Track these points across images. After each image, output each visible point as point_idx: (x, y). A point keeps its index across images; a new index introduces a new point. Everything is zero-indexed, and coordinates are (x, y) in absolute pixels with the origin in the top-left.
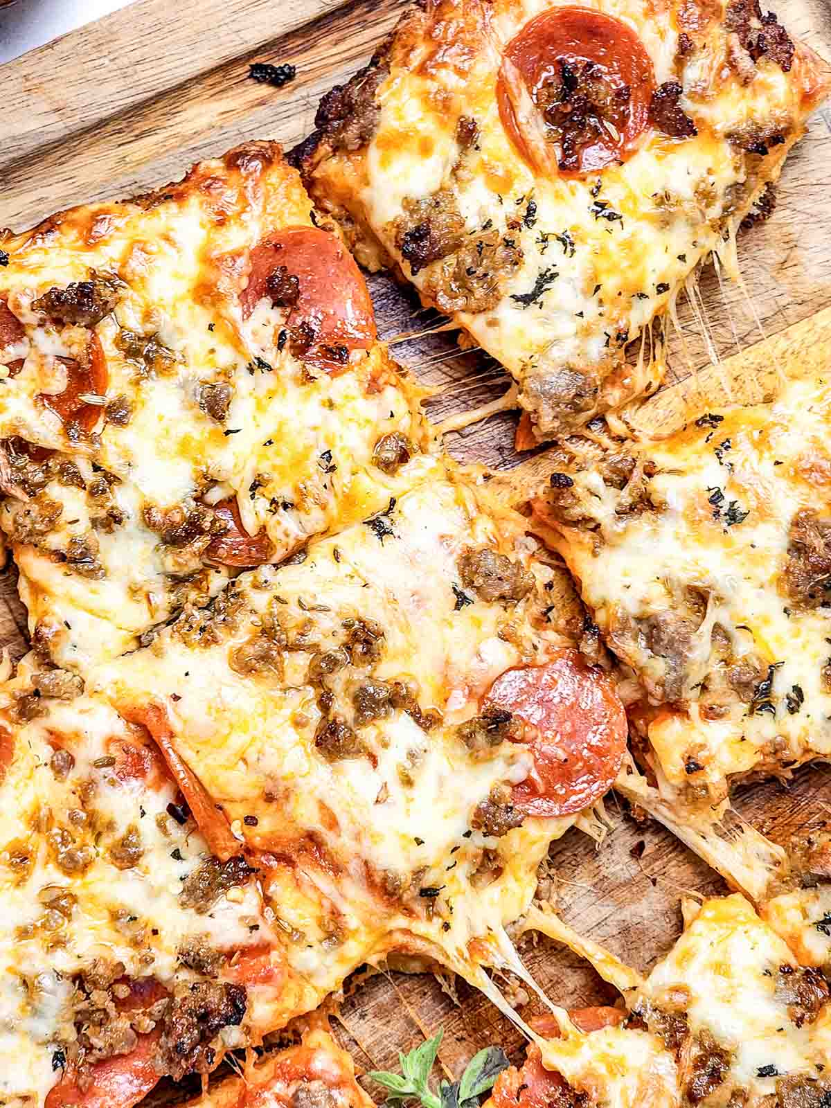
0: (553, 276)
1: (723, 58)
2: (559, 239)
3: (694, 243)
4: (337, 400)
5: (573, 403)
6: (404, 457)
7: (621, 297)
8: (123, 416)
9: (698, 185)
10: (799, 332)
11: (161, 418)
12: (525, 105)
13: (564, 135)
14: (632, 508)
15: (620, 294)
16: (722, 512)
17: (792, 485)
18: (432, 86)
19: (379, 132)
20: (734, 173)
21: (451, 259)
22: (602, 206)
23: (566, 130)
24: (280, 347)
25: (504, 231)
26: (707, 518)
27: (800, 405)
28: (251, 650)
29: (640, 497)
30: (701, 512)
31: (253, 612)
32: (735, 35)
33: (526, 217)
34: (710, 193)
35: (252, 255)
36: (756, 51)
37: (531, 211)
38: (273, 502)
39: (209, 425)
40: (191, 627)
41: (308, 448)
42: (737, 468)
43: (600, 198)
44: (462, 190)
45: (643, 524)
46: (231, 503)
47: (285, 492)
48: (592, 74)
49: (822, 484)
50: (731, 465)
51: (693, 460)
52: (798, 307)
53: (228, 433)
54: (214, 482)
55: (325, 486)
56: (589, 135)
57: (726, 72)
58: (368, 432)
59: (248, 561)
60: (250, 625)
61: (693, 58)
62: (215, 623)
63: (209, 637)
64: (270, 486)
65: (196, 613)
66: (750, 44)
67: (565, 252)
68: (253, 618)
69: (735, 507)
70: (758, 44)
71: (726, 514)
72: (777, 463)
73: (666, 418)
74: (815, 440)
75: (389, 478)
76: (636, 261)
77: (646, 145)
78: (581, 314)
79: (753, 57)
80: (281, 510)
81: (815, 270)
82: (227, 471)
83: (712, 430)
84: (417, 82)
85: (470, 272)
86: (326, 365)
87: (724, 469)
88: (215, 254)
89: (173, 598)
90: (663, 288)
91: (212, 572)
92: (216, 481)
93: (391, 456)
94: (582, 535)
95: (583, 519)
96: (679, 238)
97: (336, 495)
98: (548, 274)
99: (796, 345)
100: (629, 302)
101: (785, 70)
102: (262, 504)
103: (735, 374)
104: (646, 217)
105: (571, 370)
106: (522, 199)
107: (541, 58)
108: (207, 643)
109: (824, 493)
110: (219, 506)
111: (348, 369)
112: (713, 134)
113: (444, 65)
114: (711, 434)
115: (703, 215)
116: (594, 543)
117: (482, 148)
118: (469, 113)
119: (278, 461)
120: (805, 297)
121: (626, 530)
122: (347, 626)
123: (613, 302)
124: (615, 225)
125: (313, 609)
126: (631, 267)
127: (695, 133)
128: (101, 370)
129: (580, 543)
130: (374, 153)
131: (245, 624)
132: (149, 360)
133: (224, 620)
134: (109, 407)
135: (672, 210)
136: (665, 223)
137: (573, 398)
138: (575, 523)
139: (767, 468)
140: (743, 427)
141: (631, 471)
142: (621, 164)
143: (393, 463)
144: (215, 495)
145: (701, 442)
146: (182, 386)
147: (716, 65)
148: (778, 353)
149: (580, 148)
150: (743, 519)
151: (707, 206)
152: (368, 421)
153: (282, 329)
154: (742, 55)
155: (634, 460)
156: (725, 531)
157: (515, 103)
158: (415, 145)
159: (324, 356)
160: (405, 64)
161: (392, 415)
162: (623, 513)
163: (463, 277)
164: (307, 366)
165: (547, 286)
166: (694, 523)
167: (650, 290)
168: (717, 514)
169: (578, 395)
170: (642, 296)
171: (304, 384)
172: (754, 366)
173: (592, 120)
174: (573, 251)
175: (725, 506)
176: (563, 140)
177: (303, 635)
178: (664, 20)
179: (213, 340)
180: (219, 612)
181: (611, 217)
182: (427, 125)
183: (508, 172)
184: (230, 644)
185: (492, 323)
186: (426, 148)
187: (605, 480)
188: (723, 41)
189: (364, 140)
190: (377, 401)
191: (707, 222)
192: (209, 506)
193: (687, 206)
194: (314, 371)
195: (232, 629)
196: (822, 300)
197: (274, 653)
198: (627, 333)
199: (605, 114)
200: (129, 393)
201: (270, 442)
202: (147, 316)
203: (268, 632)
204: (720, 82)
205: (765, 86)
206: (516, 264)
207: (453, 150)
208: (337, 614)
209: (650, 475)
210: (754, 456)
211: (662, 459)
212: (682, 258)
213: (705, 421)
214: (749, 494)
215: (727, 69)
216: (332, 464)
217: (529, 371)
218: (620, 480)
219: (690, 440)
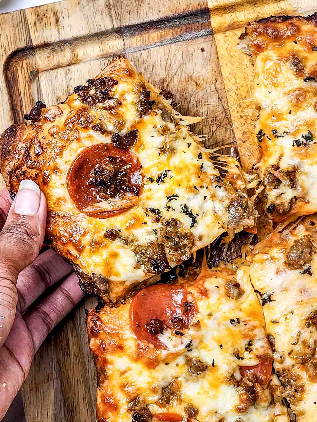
0: (186, 207)
1: (106, 112)
2: (170, 201)
3: (184, 139)
4: (209, 312)
5: (244, 209)
6: (237, 285)
7: (201, 177)
8: (194, 410)
9: (159, 133)
10: (229, 85)
11: (199, 393)
12: (105, 205)
13: (123, 190)
14: (291, 180)
15: (199, 177)
16: (305, 142)
17: (302, 109)
18: (88, 248)
19: (104, 275)
20: (158, 116)
21: (167, 250)
22: (159, 178)
23: (121, 189)
24: (182, 335)
25: (159, 225)
26: (307, 150)
27: (266, 96)
28: (311, 372)
29: (288, 175)
30: (303, 151)
31: (293, 366)
32: (98, 104)
33: (155, 213)
34: (164, 128)
35: (139, 339)
36: (107, 96)
37: (153, 211)
38: (246, 349)
39: (207, 372)
40: (294, 396)
41: (228, 329)
42: (286, 130)
43: (156, 179)
44: (137, 241)
45: (301, 179)
46: (242, 369)
47: (243, 343)
48: (100, 172)
49: (306, 96)
50: (284, 132)
51: (277, 148)
52: (218, 82)
53: (213, 365)
54: (232, 376)
55: (245, 325)
56: (126, 179)
57: (113, 111)
58: (224, 300)
59: (270, 367)
60: (299, 369)
61: (104, 125)
62: (294, 385)
63: (300, 389)
64: (240, 350)
65: (287, 392)
66: (103, 98)
67: (176, 200)
68: (296, 367)
69: (304, 136)
70: (104, 94)
71: (307, 141)
72: (290, 113)
73: (250, 152)
74: (285, 94)
75: (245, 294)
76: (187, 167)
77: (136, 153)
78: (205, 197)
79: (110, 98)
80: (251, 347)
81: (204, 72)
82: (229, 368)
83: (266, 136)
84: (85, 254)
85: (176, 244)
86: (193, 314)
87: (286, 136)
88: (135, 356)
89: (278, 404)
90: (200, 156)
91: (271, 383)
92: (232, 375)
93: (236, 292)
94: (297, 205)
95: (290, 203)
96: (180, 145)
97: (250, 321)
98: (184, 209)
99: (234, 88)
100: (204, 173)
101: (117, 83)
102: (246, 355)
103: (239, 117)
104: (168, 159)
105: (229, 207)
106: (147, 214)
107: (86, 193)
108: (303, 391)
109: (310, 96)
110: (243, 375)
111: (196, 304)
112: (139, 122)
113: (80, 240)
114: (268, 137)
115: (173, 133)
116: (303, 201)
117: (120, 228)
118: (102, 233)
119: (230, 344)
120: (214, 79)
121: (301, 187)
122: (309, 326)
123: (202, 181)
124: (169, 174)
125: (298, 339)
126: (189, 171)
127: (137, 130)
128: (171, 416)
129: (300, 207)
130: (112, 278)
131: (298, 371)
132: (173, 393)
133: (294, 380)
134: (189, 416)
135: (168, 147)
136: (173, 151)
137: (242, 208)
138: (291, 207)
139: (291, 117)
140: (268, 122)
141: (275, 177)
142: (141, 166)
143: (239, 291)
144: (238, 376)
145: (270, 142)
146: (187, 380)
147: (109, 116)
148: (235, 97)
149: (130, 184)
150: (311, 134)
151: (169, 130)
152: (219, 299)
153: (174, 332)
154: (107, 103)
155: (269, 173)
156: (315, 143)
157: (103, 210)
158: (112, 260)
159: (188, 314)
160: (76, 258)
161: (217, 287)
162: (293, 185)
163: (177, 247)
164: (191, 324)
165: (189, 211)
166: (307, 156)
167: (200, 162)
168: (306, 145)
169: (241, 206)
170: (202, 167)
171: (200, 326)
172: (238, 108)
173: (119, 176)
174: (177, 196)
175: (302, 140)
176: (126, 191)
177: (309, 347)
178: (83, 134)
179: (173, 364)
180: (289, 382)
181: (165, 176)
182: (105, 253)
183: (134, 218)
184: (306, 380)
185: (200, 238)
186: (115, 255)
187: (275, 188)
188: (99, 110)
189: (106, 281)
190: (210, 293)
191: (176, 132)
192: (242, 379)
193: (168, 140)
194: (195, 321)
195: (299, 378)
196: (217, 71)
197: (315, 361)
198: (217, 177)
199: (118, 169)
200: (184, 405)
201: (221, 346)
202: (154, 391)
203: (304, 362)
204: (118, 115)
205: (122, 95)
206: (176, 222)
207: (118, 242)
208: (302, 329)
209: (278, 168)
210: (284, 122)
211: (272, 161)
212: (189, 145)
213: (260, 138)
214: (300, 128)
215: (112, 112)
216: (236, 320)
217: (226, 226)
218: (277, 182)
219: (267, 147)
